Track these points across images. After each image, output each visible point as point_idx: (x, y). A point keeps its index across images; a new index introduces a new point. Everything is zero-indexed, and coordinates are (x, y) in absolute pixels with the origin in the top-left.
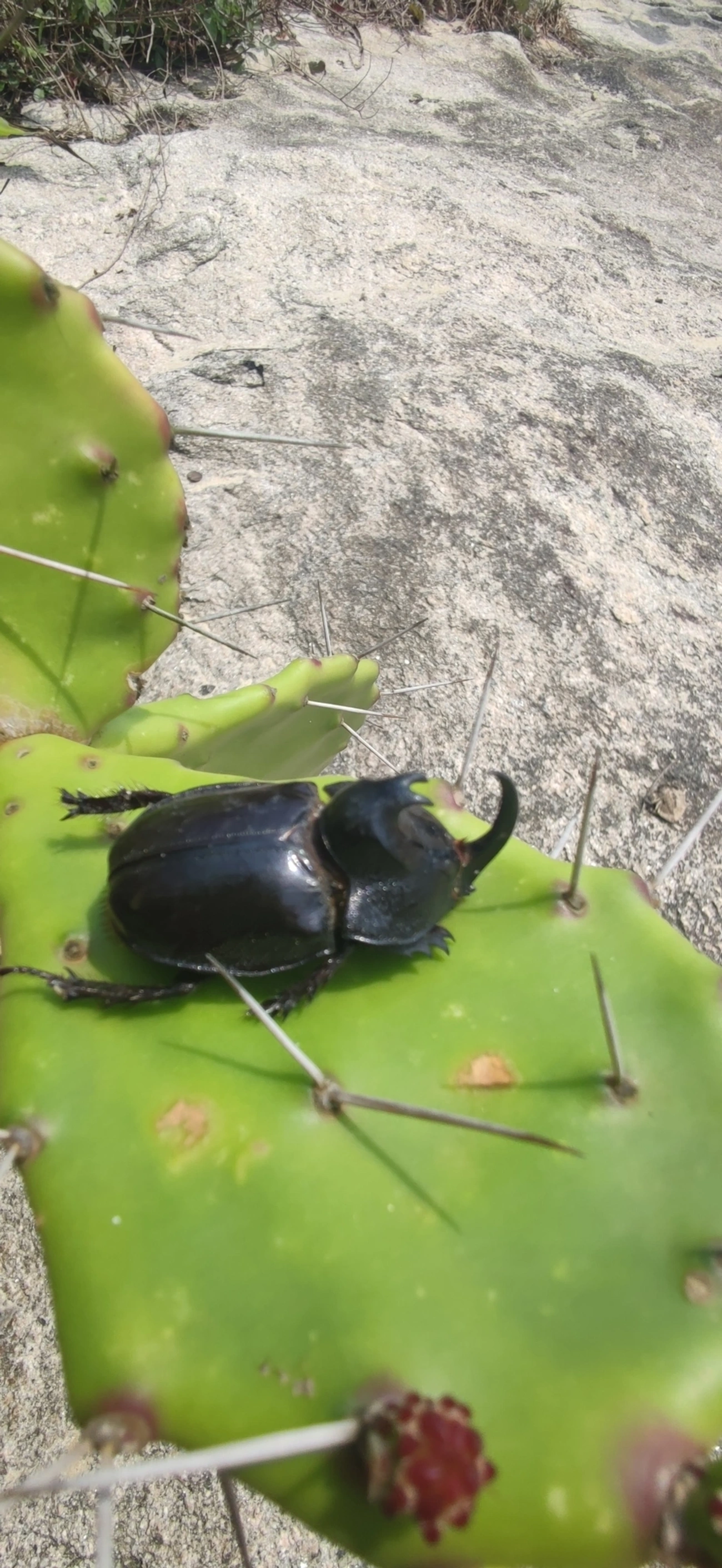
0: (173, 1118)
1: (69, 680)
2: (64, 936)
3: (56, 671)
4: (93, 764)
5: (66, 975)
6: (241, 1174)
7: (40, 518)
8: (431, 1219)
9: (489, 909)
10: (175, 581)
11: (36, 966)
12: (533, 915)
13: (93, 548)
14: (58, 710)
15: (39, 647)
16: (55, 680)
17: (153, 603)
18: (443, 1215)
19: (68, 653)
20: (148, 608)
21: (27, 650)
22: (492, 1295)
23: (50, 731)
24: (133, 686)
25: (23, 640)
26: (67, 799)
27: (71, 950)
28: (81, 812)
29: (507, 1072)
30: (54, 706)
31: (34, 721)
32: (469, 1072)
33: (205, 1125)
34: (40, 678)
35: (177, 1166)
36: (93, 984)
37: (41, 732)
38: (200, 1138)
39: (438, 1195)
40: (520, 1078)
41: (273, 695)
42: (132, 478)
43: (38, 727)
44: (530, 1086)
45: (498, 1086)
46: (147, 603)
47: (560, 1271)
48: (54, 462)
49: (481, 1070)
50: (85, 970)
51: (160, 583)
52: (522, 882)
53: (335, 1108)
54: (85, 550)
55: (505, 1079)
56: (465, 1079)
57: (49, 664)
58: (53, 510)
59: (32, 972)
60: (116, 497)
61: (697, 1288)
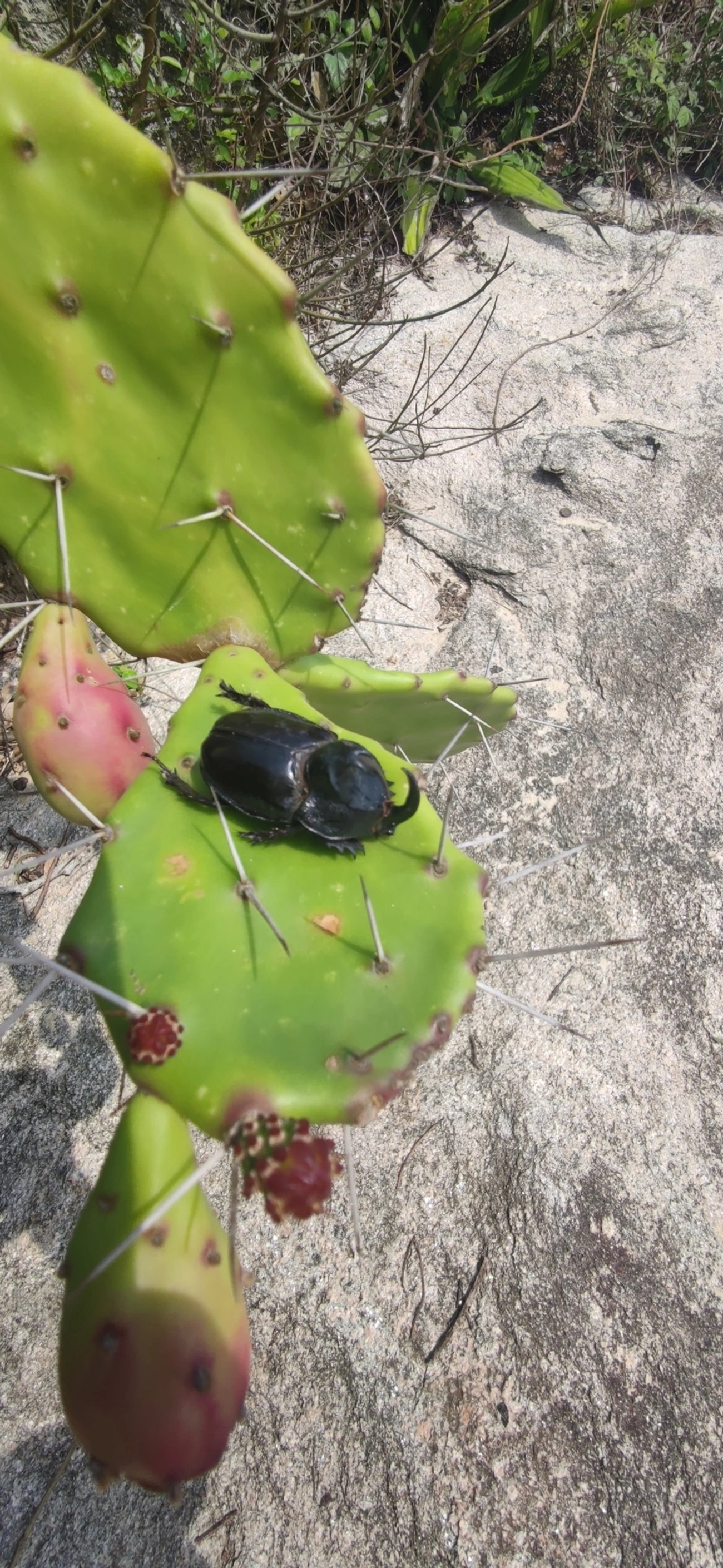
0: (174, 860)
1: (280, 625)
2: (187, 753)
3: (274, 616)
4: (260, 676)
5: (173, 772)
6: (183, 900)
7: (291, 529)
8: (248, 967)
9: (395, 849)
10: (362, 593)
11: (162, 760)
12: (414, 863)
13: (317, 556)
14: (267, 638)
15: (269, 600)
16: (272, 622)
17: (342, 600)
18: (255, 969)
19: (284, 608)
20: (337, 602)
21: (261, 599)
22: (246, 1010)
23: (257, 649)
24: (317, 642)
25: (261, 593)
26: (222, 686)
27: (186, 762)
28: (226, 696)
29: (337, 929)
30: (265, 636)
31: (249, 639)
32: (321, 918)
33: (185, 870)
34: (263, 618)
35: (161, 881)
36: (182, 782)
37: (251, 647)
38: (179, 874)
39: (260, 961)
40: (341, 935)
41: (418, 685)
42: (353, 524)
43: (250, 644)
44: (342, 940)
45: (328, 932)
46: (338, 598)
47: (283, 1021)
48: (309, 501)
49: (327, 921)
50: (185, 775)
51: (352, 590)
52: (422, 844)
53: (244, 897)
54: (312, 555)
55: (334, 931)
56: (316, 920)
57: (271, 611)
58: (300, 527)
59: (158, 762)
60: (337, 532)
61: (333, 1063)
